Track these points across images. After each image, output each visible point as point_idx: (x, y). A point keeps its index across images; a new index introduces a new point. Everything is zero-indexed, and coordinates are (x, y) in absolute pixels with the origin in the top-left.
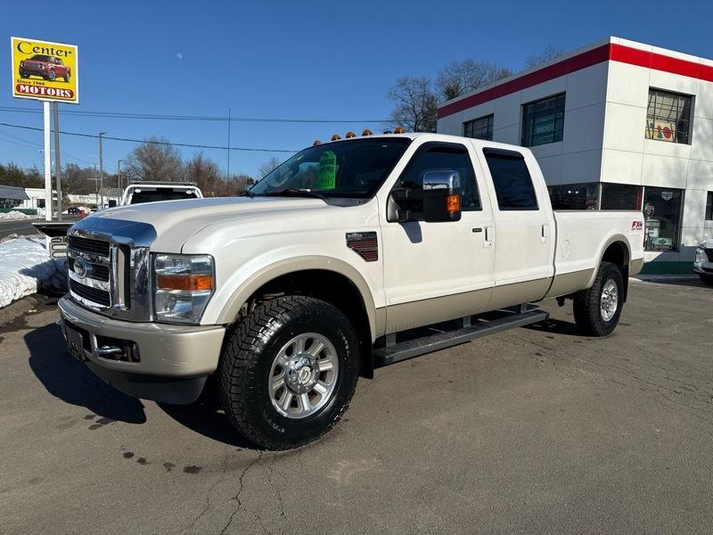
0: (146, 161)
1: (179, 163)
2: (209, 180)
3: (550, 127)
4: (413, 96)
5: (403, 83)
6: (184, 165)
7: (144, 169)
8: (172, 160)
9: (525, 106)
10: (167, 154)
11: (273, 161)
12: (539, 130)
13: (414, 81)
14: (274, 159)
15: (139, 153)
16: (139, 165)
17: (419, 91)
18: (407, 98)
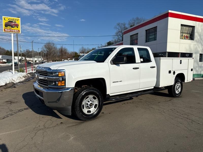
0: (47, 48)
1: (56, 49)
2: (65, 53)
3: (153, 36)
4: (122, 28)
5: (118, 24)
6: (58, 49)
7: (47, 50)
8: (54, 48)
9: (146, 31)
10: (53, 46)
11: (83, 48)
12: (150, 37)
13: (122, 24)
14: (83, 47)
15: (45, 46)
16: (45, 49)
17: (123, 26)
18: (120, 28)
